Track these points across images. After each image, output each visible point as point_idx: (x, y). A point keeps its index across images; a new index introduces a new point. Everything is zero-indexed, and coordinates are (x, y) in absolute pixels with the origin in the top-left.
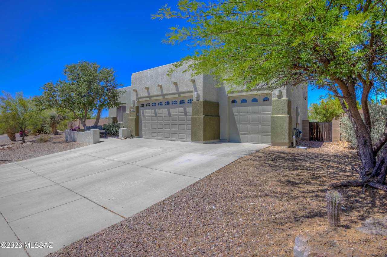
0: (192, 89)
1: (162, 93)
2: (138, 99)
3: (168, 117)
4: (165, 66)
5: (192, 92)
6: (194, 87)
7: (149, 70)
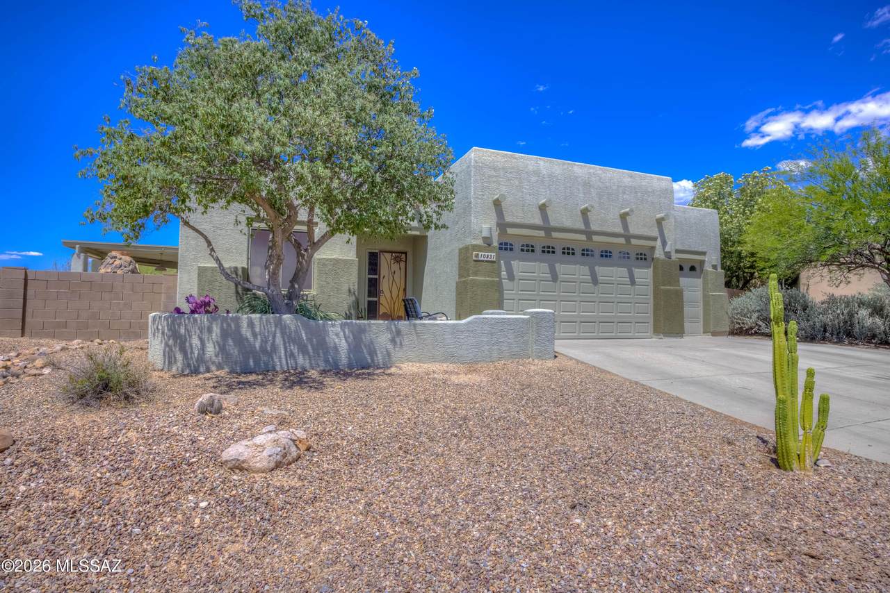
0: (654, 232)
1: (586, 228)
2: (502, 226)
3: (591, 284)
4: (590, 168)
5: (655, 239)
6: (659, 231)
7: (544, 160)
